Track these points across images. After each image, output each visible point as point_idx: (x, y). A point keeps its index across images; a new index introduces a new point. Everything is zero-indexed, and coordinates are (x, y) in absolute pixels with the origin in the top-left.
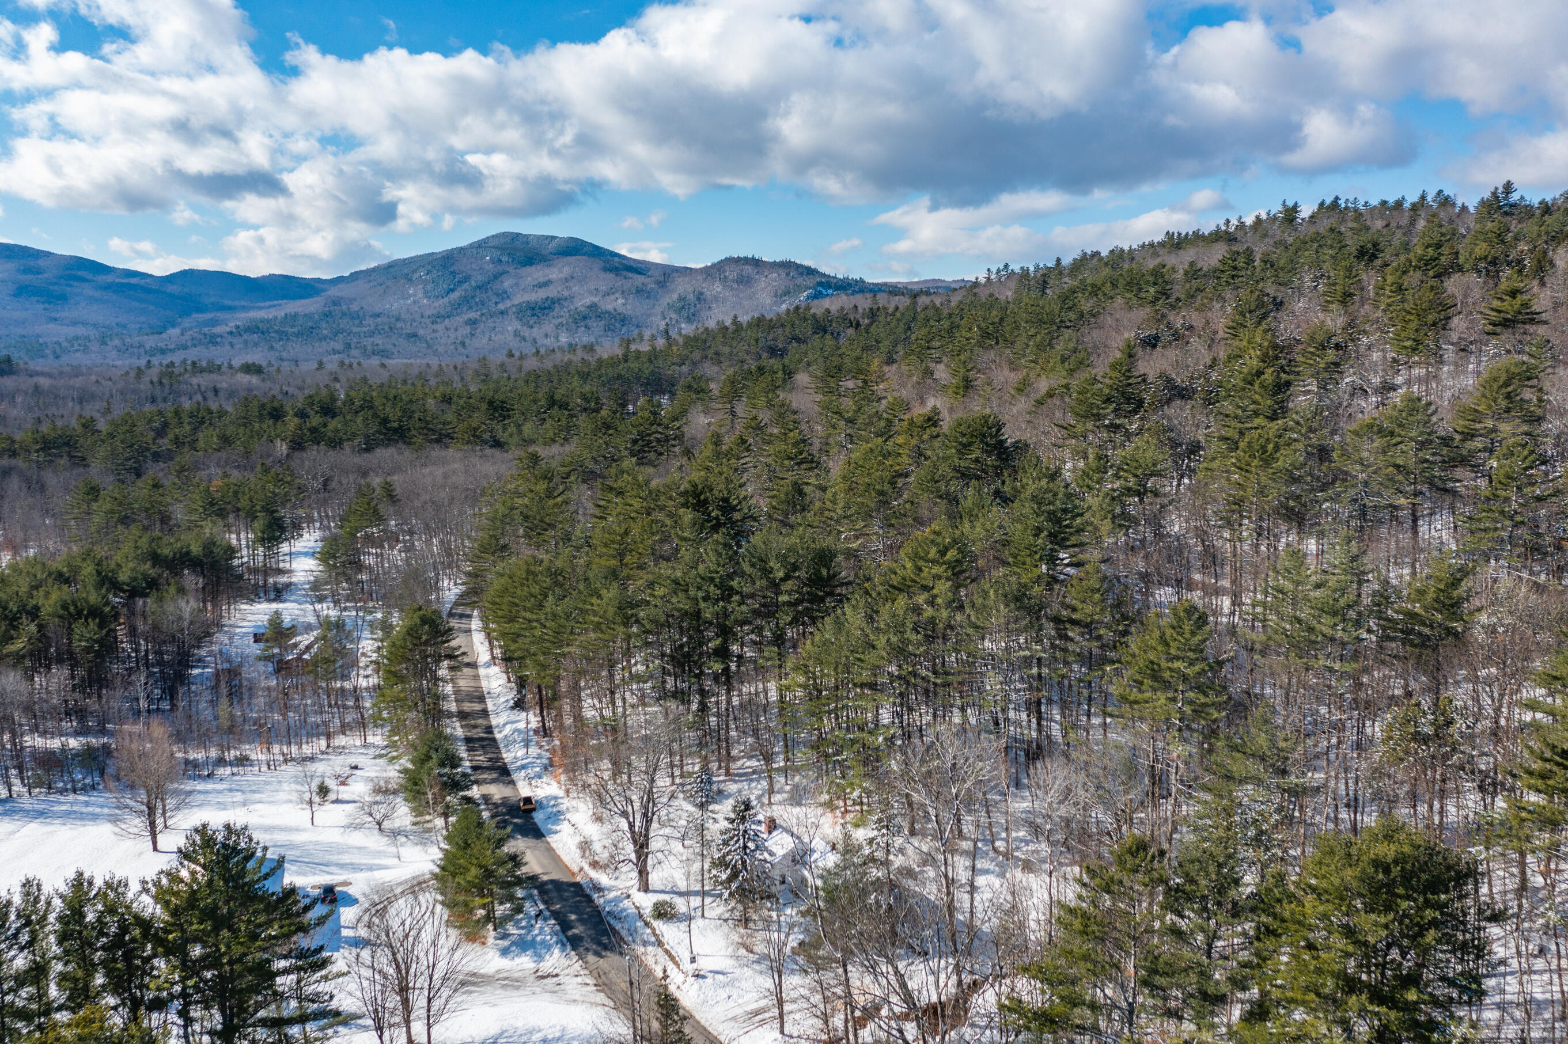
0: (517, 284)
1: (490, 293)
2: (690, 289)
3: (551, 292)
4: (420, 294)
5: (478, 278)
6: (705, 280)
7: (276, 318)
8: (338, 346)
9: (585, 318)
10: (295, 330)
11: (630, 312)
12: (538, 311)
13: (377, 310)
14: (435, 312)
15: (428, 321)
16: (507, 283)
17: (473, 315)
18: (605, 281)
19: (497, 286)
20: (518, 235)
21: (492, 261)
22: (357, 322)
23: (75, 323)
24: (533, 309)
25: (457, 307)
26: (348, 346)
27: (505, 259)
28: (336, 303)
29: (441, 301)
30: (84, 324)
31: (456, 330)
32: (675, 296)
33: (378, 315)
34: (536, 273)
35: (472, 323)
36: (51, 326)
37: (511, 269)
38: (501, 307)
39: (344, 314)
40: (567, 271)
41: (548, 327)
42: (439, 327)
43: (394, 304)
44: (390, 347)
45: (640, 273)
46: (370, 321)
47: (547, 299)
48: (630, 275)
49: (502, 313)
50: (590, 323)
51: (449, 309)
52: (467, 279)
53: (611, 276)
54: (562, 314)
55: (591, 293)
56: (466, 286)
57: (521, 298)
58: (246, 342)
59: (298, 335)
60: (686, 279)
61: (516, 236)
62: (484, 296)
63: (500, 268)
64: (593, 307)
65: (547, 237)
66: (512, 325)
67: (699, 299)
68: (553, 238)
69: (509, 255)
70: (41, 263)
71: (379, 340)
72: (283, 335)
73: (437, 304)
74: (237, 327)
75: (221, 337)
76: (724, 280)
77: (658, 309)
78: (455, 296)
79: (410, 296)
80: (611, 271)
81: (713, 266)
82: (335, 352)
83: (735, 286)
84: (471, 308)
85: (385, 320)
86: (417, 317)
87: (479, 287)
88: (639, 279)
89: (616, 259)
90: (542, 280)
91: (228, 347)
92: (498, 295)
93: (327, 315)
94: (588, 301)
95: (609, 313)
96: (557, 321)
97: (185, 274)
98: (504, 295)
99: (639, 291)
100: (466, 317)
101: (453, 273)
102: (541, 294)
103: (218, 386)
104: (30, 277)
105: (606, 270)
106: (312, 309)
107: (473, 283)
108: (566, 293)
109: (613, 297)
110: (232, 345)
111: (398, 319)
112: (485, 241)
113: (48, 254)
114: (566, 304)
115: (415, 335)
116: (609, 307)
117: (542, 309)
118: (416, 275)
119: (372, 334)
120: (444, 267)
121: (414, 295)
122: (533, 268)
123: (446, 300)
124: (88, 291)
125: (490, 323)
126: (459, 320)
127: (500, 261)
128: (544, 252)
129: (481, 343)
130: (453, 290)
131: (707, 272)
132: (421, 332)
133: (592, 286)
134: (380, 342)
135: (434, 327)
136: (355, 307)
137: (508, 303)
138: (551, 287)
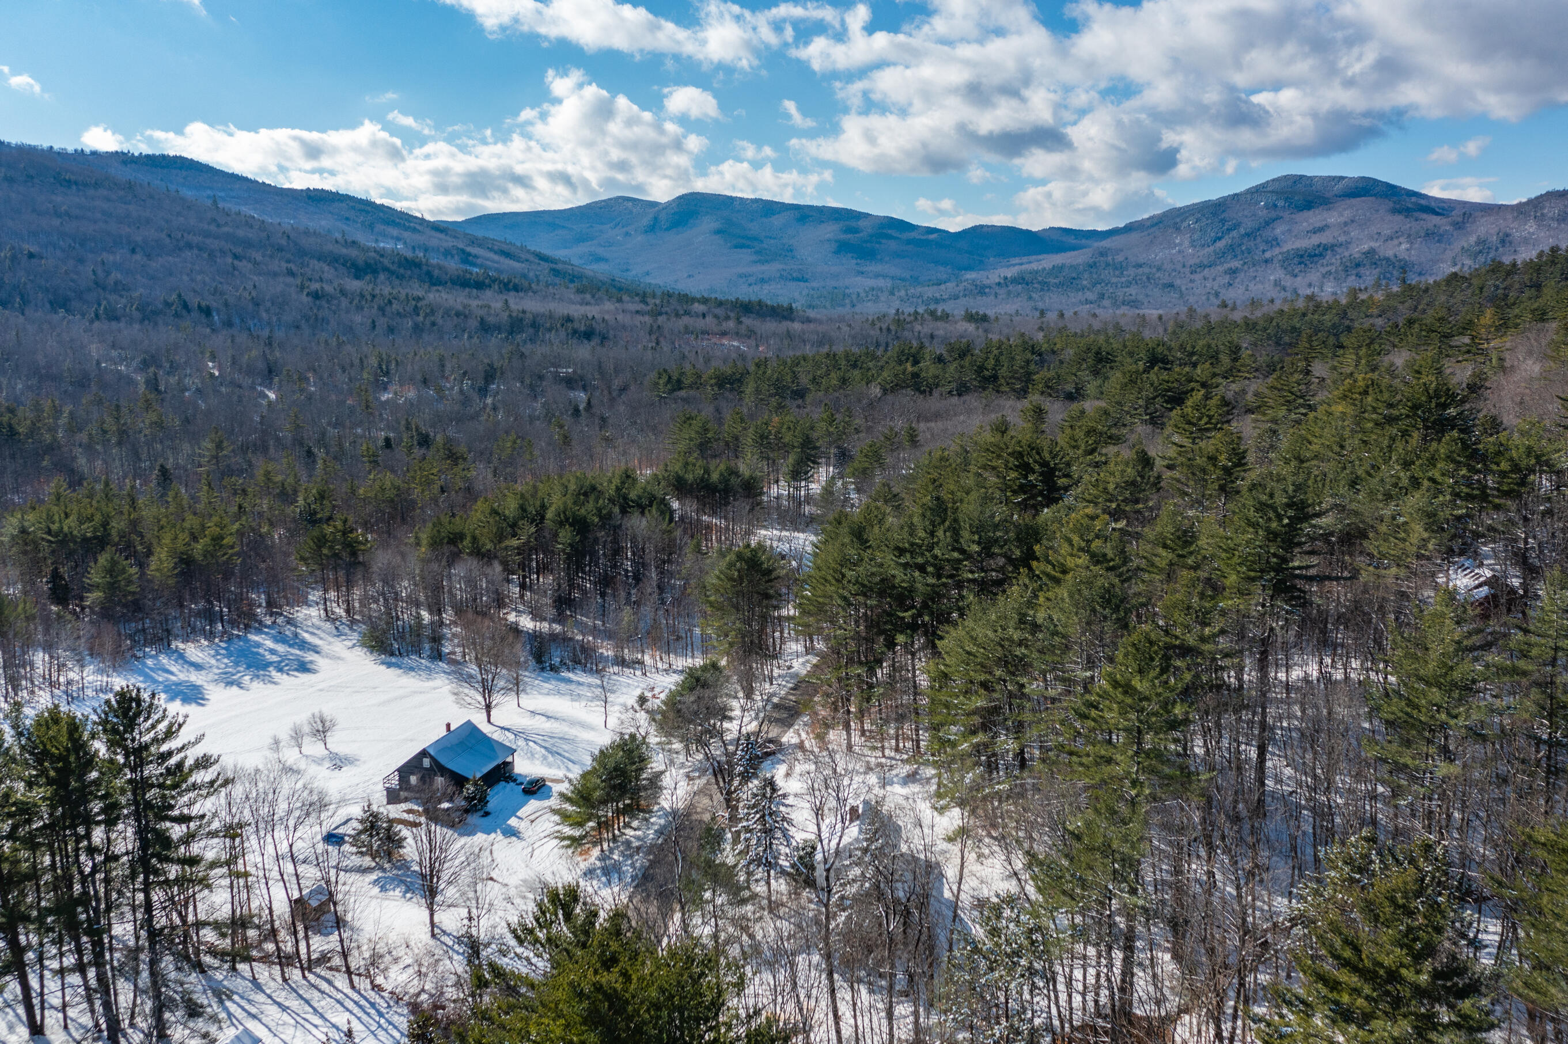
0: (1289, 231)
1: (1259, 240)
2: (1494, 230)
3: (1324, 238)
4: (1187, 243)
5: (1248, 224)
6: (1515, 218)
7: (1044, 269)
8: (1090, 296)
9: (1358, 265)
10: (1057, 281)
11: (1413, 258)
12: (1306, 258)
13: (1141, 261)
14: (1198, 261)
15: (1187, 270)
16: (1279, 230)
17: (1235, 264)
18: (1390, 223)
19: (1268, 233)
20: (1301, 177)
21: (1266, 206)
22: (1117, 273)
23: (877, 276)
24: (1302, 256)
25: (1222, 255)
26: (1102, 296)
27: (1281, 203)
28: (1103, 254)
29: (1207, 250)
30: (885, 277)
31: (1214, 280)
32: (1473, 239)
33: (1140, 266)
34: (1314, 218)
35: (1233, 272)
36: (859, 278)
37: (1286, 215)
38: (1268, 255)
39: (1108, 265)
40: (1348, 214)
41: (1314, 276)
42: (1197, 277)
43: (1159, 254)
44: (1141, 297)
45: (1437, 214)
46: (1131, 272)
47: (1319, 246)
48: (1424, 216)
49: (1266, 261)
50: (1362, 270)
51: (1212, 258)
52: (1236, 226)
53: (1399, 218)
54: (1332, 260)
55: (1371, 238)
56: (1234, 233)
57: (1291, 245)
58: (1009, 293)
59: (1057, 286)
60: (1492, 219)
61: (1298, 180)
62: (1252, 244)
63: (1273, 214)
64: (1371, 252)
65: (1334, 178)
66: (1276, 274)
67: (1503, 242)
68: (1342, 178)
69: (1286, 200)
70: (862, 223)
71: (1133, 290)
72: (1045, 286)
73: (1201, 253)
74: (1006, 278)
75: (990, 287)
76: (1540, 219)
77: (1449, 254)
78: (1220, 244)
79: (1176, 245)
80: (1400, 212)
81: (1530, 202)
82: (1087, 302)
83: (1555, 225)
84: (1236, 256)
85: (1146, 270)
86: (1179, 267)
87: (1248, 235)
88: (1432, 221)
89: (1414, 199)
90: (1318, 225)
91: (992, 297)
92: (1267, 242)
93: (1092, 266)
94: (1366, 247)
95: (1387, 259)
96: (1324, 270)
97: (975, 229)
98: (1274, 242)
99: (1429, 235)
100: (1226, 266)
101: (1223, 221)
102: (1316, 239)
103: (936, 333)
104: (849, 236)
105: (1395, 211)
106: (1080, 260)
107: (1242, 231)
108: (1342, 239)
109: (1396, 242)
110: (996, 295)
111: (1159, 269)
112: (1263, 186)
113: (867, 216)
114: (1339, 250)
115: (1171, 285)
116: (1390, 253)
117: (1310, 256)
118: (1185, 224)
119: (1129, 284)
120: (1214, 214)
121: (1180, 244)
122: (1311, 212)
123: (1212, 248)
124: (893, 245)
125: (1252, 272)
126: (1220, 269)
127: (1275, 206)
128: (1327, 195)
129: (1237, 294)
130: (1220, 239)
131: (1521, 210)
132: (1178, 282)
133: (1373, 230)
134: (1134, 293)
135: (1192, 277)
136: (1120, 258)
137: (1277, 251)
138: (1328, 233)
